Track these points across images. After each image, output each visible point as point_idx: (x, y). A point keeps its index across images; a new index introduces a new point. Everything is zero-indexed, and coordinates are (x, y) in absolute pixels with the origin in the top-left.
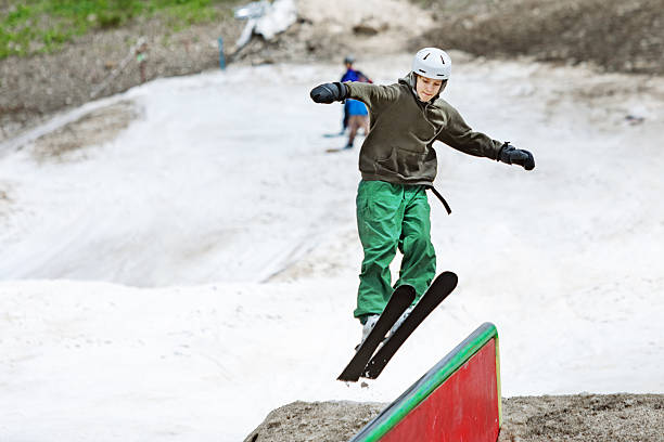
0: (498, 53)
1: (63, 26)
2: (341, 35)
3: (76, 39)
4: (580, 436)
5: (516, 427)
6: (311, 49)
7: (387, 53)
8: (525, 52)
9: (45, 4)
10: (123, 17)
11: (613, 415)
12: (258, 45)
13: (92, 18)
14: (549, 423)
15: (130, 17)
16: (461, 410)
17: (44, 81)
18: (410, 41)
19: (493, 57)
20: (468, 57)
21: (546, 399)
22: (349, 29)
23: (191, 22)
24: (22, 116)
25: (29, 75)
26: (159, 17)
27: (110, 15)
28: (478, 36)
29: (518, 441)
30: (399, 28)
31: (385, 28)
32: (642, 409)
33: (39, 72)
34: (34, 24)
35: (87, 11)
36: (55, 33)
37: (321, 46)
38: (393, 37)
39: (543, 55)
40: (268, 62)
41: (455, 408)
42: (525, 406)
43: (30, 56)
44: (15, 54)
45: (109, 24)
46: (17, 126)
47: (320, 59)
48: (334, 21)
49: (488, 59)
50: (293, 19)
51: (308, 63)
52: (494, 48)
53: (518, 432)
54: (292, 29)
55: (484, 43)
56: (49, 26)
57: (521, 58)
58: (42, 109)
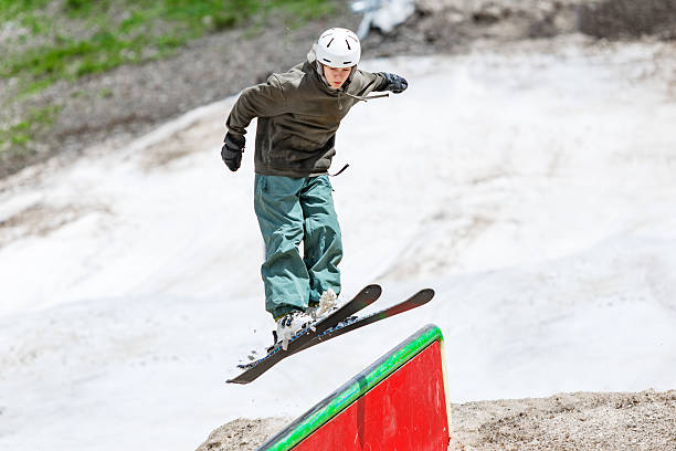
0: (622, 34)
1: (178, 30)
2: (460, 24)
3: (191, 42)
4: (535, 442)
5: (467, 435)
6: (430, 40)
7: (509, 39)
8: (649, 32)
9: (160, 7)
10: (239, 17)
11: (571, 418)
12: (376, 39)
13: (207, 20)
14: (504, 429)
15: (246, 16)
16: (393, 421)
17: (157, 88)
18: (532, 27)
19: (617, 38)
20: (590, 39)
21: (500, 403)
22: (468, 17)
23: (309, 19)
24: (134, 125)
25: (142, 83)
26: (277, 16)
27: (225, 16)
28: (601, 18)
29: (468, 449)
30: (522, 14)
31: (507, 14)
32: (602, 410)
33: (152, 79)
34: (148, 30)
35: (202, 13)
36: (170, 37)
37: (439, 36)
38: (515, 23)
39: (667, 33)
40: (386, 56)
41: (387, 418)
42: (478, 413)
43: (143, 63)
44: (128, 62)
45: (224, 26)
46: (127, 136)
47: (439, 50)
48: (453, 9)
49: (610, 41)
50: (410, 10)
51: (426, 54)
52: (618, 29)
53: (469, 441)
54: (410, 21)
55: (607, 25)
56: (162, 30)
57: (645, 37)
58: (155, 116)
